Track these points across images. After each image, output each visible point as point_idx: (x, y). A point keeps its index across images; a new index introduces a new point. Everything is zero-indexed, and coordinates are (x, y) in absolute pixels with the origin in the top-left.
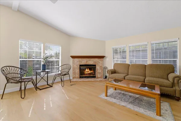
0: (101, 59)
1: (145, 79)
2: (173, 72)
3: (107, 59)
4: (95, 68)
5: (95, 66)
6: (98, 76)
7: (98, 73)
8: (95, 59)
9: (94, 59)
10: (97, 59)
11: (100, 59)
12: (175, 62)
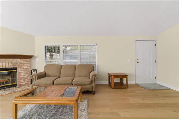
0: (26, 59)
1: (73, 81)
2: (93, 71)
3: (37, 59)
4: (17, 71)
5: (16, 69)
6: (22, 84)
7: (21, 79)
8: (14, 59)
9: (12, 59)
10: (19, 59)
11: (24, 59)
12: (95, 62)
